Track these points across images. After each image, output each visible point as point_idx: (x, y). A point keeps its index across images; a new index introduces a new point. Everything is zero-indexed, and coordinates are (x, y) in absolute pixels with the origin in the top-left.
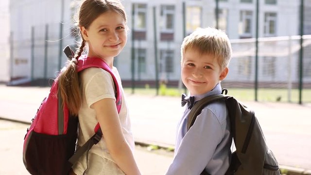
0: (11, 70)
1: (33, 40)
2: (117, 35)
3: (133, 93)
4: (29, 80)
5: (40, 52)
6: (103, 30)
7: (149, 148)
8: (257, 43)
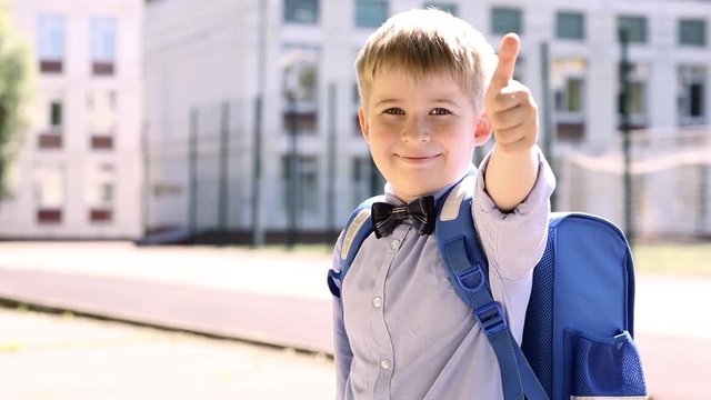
0: (145, 213)
1: (193, 141)
4: (183, 233)
5: (208, 169)
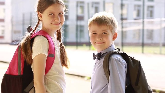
0: (12, 37)
1: (24, 20)
2: (59, 18)
6: (51, 14)
7: (85, 79)
8: (143, 22)
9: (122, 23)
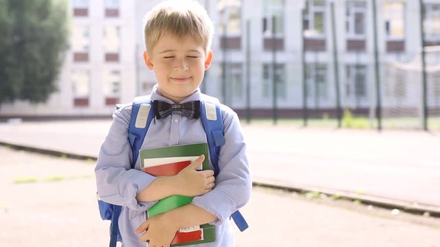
3: (305, 125)
9: (424, 54)
